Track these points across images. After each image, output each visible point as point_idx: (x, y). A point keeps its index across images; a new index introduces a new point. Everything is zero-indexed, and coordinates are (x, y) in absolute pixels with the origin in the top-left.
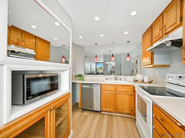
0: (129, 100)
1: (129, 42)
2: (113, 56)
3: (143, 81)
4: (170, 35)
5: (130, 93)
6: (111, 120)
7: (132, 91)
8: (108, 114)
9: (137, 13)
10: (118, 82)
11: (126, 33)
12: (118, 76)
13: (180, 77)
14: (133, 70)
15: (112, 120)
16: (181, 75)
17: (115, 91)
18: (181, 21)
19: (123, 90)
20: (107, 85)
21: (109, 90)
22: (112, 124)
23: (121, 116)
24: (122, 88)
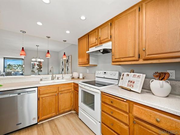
0: (71, 97)
1: (65, 41)
2: (48, 52)
3: (79, 78)
4: (103, 45)
5: (71, 90)
6: (54, 126)
7: (73, 88)
8: (48, 121)
9: (85, 19)
10: (56, 82)
11: (68, 32)
12: (56, 75)
13: (105, 73)
14: (63, 69)
15: (56, 126)
16: (105, 72)
17: (56, 92)
18: (111, 38)
19: (65, 89)
20: (46, 87)
21: (50, 92)
22: (58, 130)
23: (63, 116)
24: (64, 87)
